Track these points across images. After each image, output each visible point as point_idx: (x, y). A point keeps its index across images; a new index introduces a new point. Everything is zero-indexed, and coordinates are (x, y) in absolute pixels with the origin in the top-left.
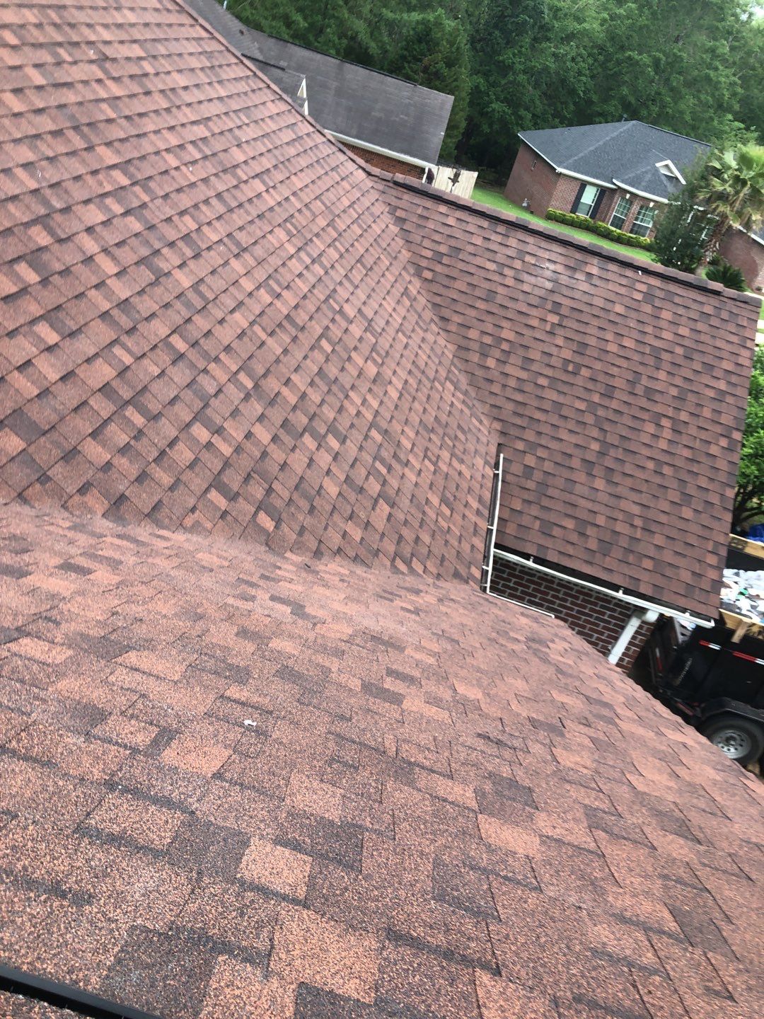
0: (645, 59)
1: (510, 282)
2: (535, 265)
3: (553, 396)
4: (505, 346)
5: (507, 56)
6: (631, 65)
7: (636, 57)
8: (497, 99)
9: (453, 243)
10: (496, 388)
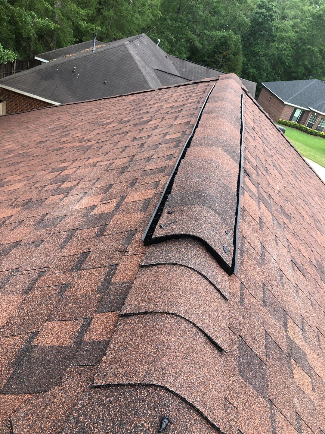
0: (316, 49)
5: (256, 49)
6: (310, 52)
7: (312, 48)
8: (252, 67)
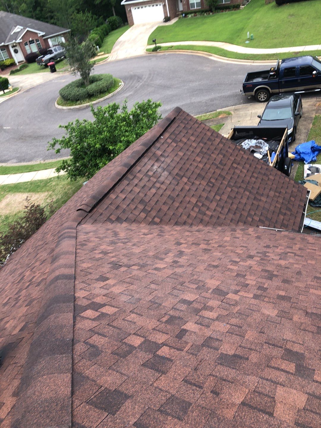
1: (164, 187)
2: (154, 173)
3: (225, 197)
4: (200, 204)
9: (137, 201)
10: (223, 217)
